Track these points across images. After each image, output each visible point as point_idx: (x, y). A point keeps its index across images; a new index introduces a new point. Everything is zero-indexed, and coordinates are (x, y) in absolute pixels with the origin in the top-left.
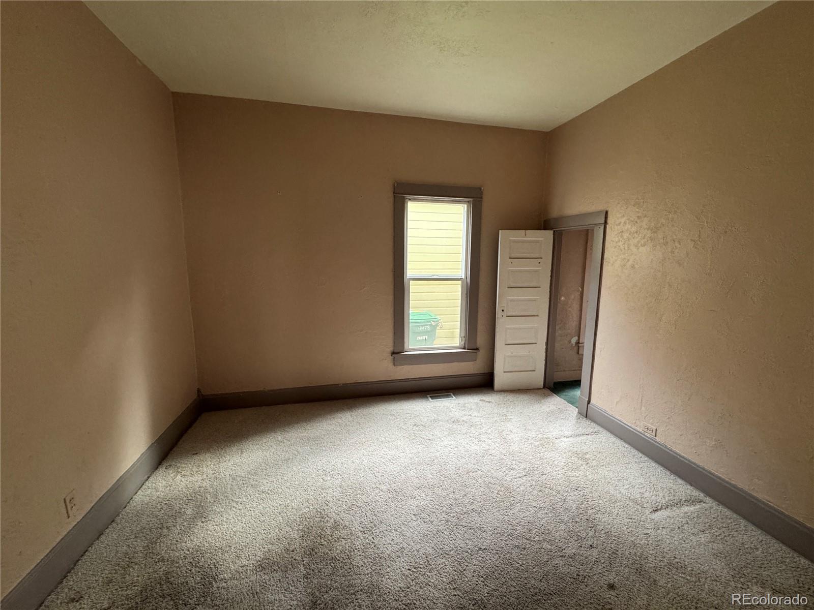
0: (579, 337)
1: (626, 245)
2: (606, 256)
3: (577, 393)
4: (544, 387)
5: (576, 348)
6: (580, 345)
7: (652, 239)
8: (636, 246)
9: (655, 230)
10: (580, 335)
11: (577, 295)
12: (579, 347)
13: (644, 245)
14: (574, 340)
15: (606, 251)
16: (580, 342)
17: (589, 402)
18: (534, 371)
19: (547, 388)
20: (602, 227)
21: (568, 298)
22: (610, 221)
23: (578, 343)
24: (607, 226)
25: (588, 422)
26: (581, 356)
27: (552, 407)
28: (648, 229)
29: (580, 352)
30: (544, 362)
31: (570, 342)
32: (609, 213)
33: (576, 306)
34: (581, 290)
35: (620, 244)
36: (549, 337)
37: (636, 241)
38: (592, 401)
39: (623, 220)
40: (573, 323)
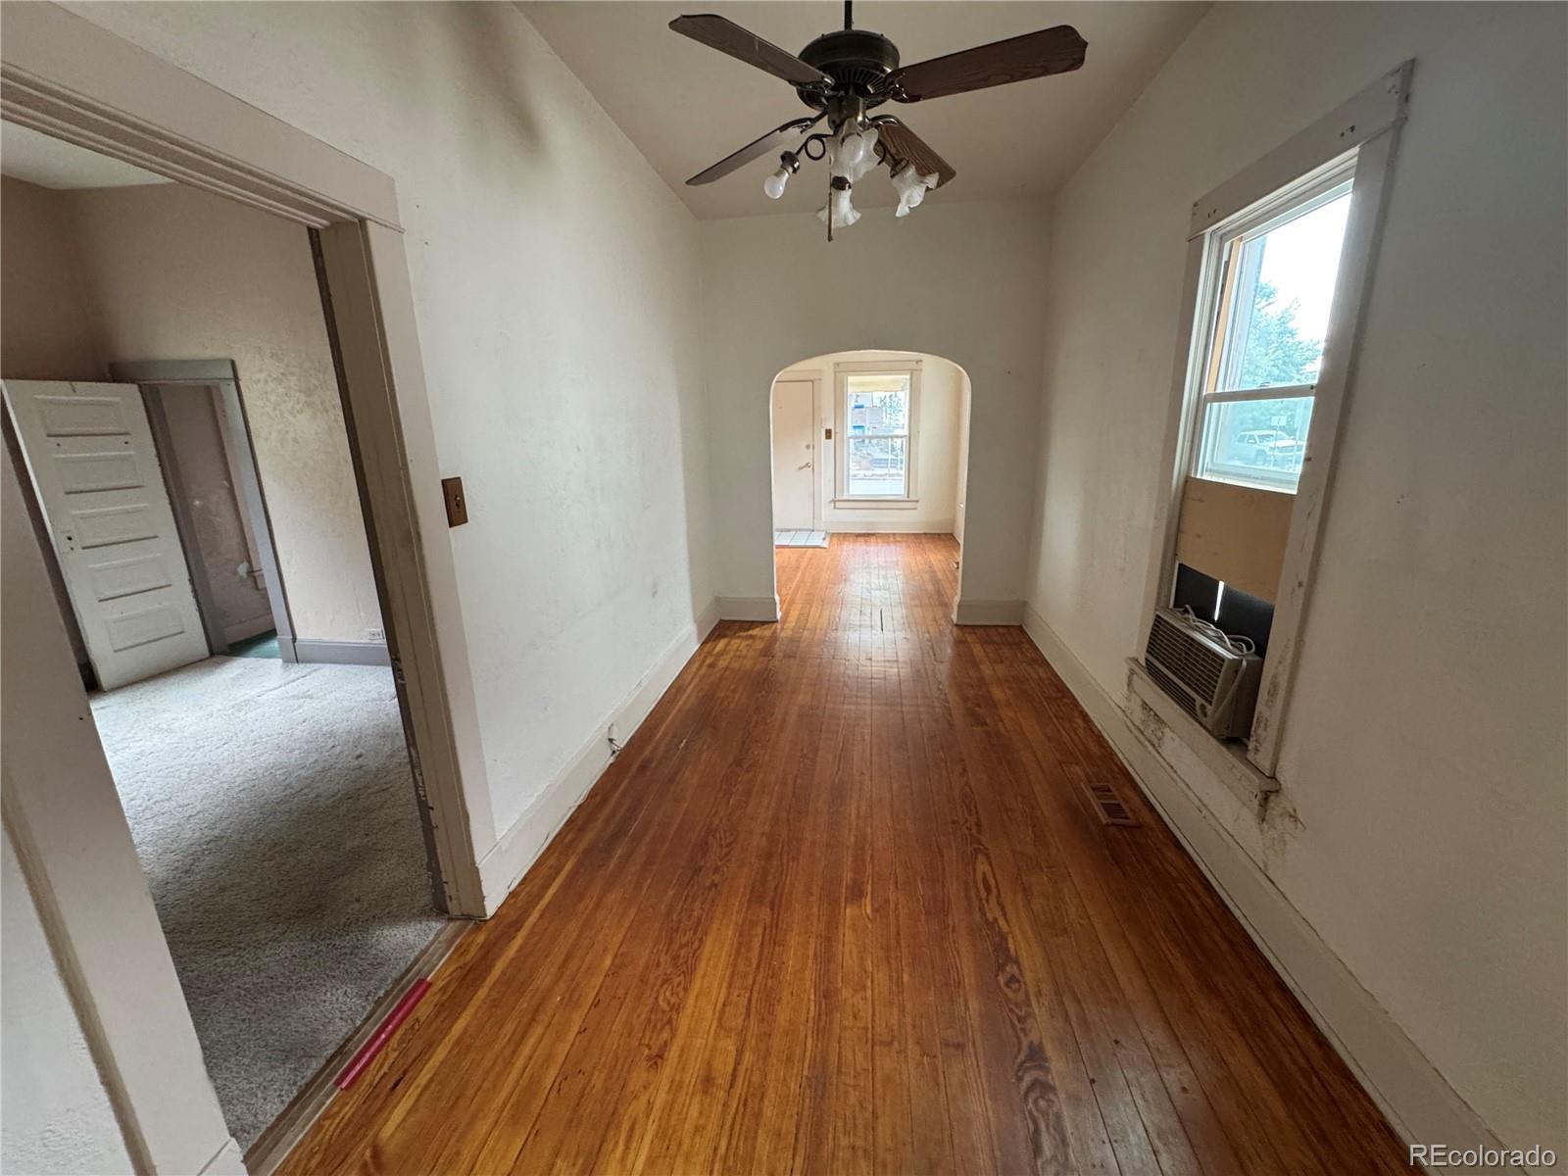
0: (250, 562)
1: (277, 412)
2: (251, 425)
3: (274, 644)
4: (212, 654)
5: (250, 583)
6: (256, 574)
7: (308, 404)
8: (291, 413)
9: (309, 392)
10: (249, 556)
11: (224, 494)
12: (254, 577)
13: (301, 412)
14: (242, 569)
15: (250, 419)
16: (255, 569)
17: (294, 639)
18: (182, 633)
19: (218, 654)
20: (233, 384)
21: (208, 499)
22: (241, 374)
23: (251, 572)
24: (241, 383)
25: (302, 666)
26: (263, 592)
27: (240, 671)
28: (300, 391)
29: (260, 586)
30: (198, 614)
31: (236, 573)
32: (237, 363)
33: (226, 511)
34: (226, 483)
35: (269, 409)
36: (193, 568)
37: (289, 405)
38: (298, 637)
39: (262, 376)
40: (230, 541)
